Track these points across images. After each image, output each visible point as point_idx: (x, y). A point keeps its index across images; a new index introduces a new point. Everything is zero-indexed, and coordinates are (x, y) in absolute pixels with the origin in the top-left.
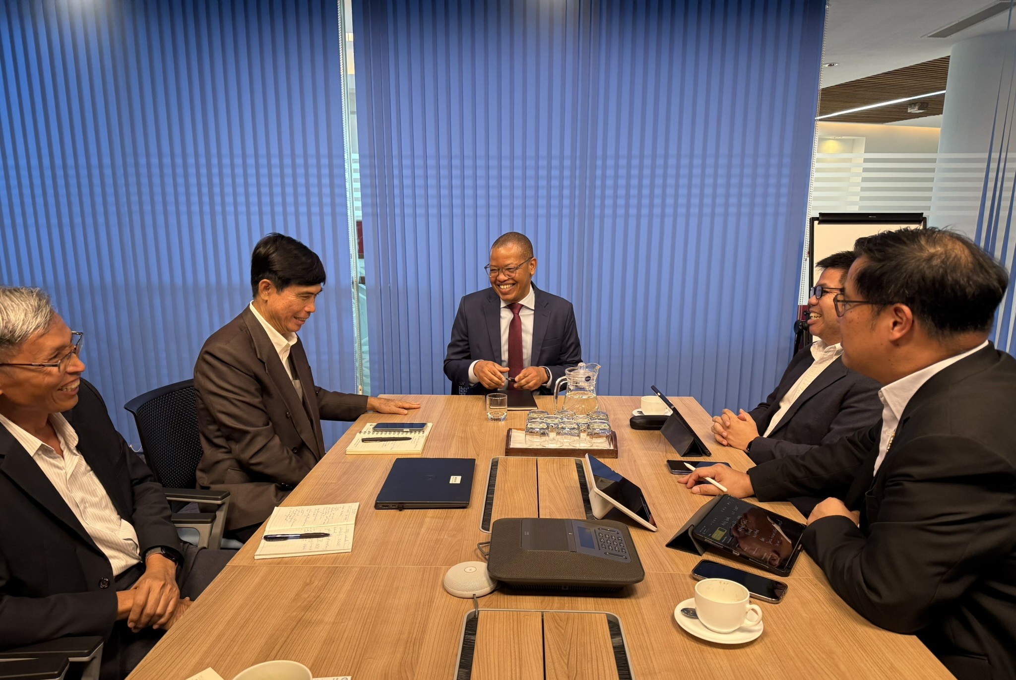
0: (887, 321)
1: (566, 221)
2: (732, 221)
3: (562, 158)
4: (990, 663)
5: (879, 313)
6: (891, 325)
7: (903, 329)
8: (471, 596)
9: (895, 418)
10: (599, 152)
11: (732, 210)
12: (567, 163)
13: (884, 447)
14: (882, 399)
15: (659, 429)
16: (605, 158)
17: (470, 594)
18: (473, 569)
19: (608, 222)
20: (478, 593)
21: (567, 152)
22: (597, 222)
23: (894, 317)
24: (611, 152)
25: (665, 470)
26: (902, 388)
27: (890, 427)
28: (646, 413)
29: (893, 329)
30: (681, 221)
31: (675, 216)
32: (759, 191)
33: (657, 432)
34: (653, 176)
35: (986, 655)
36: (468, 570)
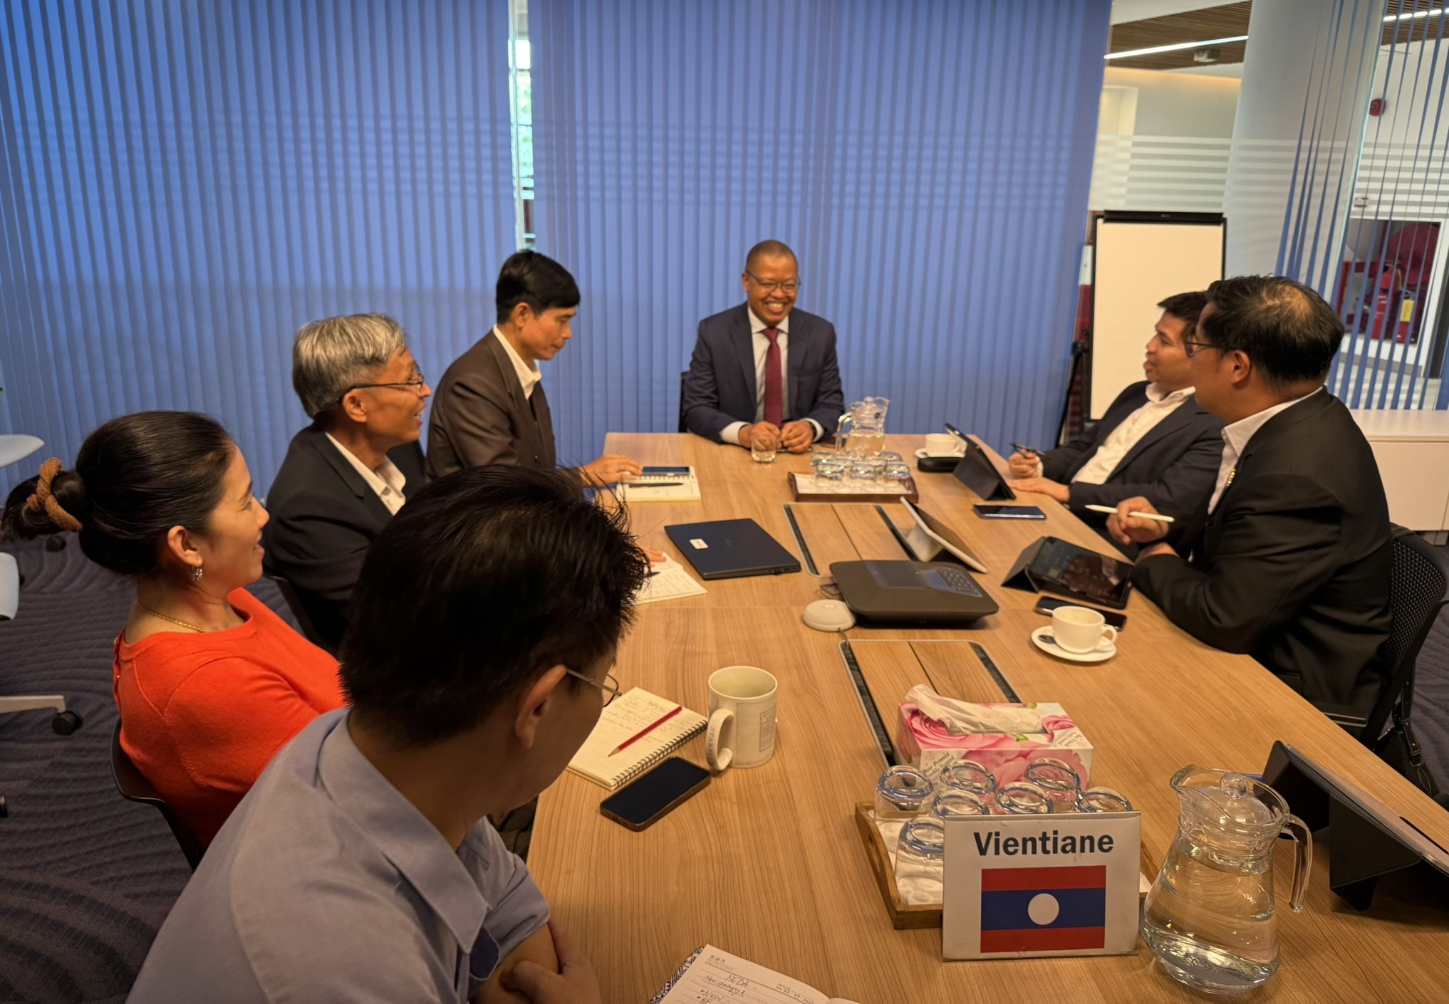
0: (1230, 364)
1: (796, 212)
2: (999, 216)
3: (792, 132)
4: (1302, 678)
5: (1222, 357)
6: (1233, 368)
7: (1242, 373)
8: (837, 629)
9: (1236, 455)
10: (840, 125)
11: (1000, 203)
12: (799, 137)
13: (1222, 484)
14: (1224, 437)
15: (951, 471)
16: (846, 133)
17: (835, 628)
18: (832, 606)
19: (849, 215)
20: (843, 627)
21: (800, 124)
22: (835, 214)
23: (1235, 362)
24: (854, 125)
25: (974, 516)
26: (1245, 428)
27: (1229, 464)
28: (932, 454)
29: (1234, 372)
30: (938, 215)
31: (931, 207)
32: (1033, 179)
33: (949, 475)
34: (905, 158)
35: (1299, 672)
36: (827, 606)
